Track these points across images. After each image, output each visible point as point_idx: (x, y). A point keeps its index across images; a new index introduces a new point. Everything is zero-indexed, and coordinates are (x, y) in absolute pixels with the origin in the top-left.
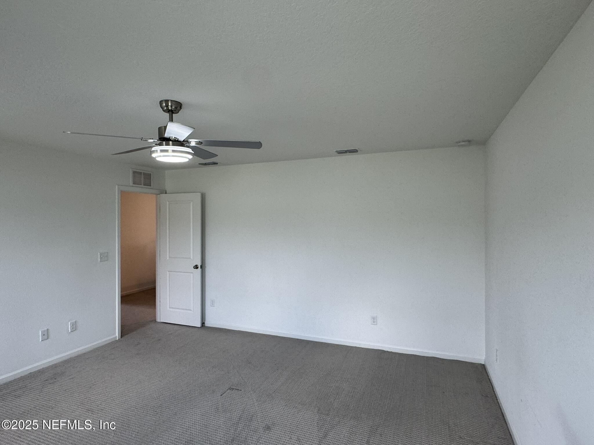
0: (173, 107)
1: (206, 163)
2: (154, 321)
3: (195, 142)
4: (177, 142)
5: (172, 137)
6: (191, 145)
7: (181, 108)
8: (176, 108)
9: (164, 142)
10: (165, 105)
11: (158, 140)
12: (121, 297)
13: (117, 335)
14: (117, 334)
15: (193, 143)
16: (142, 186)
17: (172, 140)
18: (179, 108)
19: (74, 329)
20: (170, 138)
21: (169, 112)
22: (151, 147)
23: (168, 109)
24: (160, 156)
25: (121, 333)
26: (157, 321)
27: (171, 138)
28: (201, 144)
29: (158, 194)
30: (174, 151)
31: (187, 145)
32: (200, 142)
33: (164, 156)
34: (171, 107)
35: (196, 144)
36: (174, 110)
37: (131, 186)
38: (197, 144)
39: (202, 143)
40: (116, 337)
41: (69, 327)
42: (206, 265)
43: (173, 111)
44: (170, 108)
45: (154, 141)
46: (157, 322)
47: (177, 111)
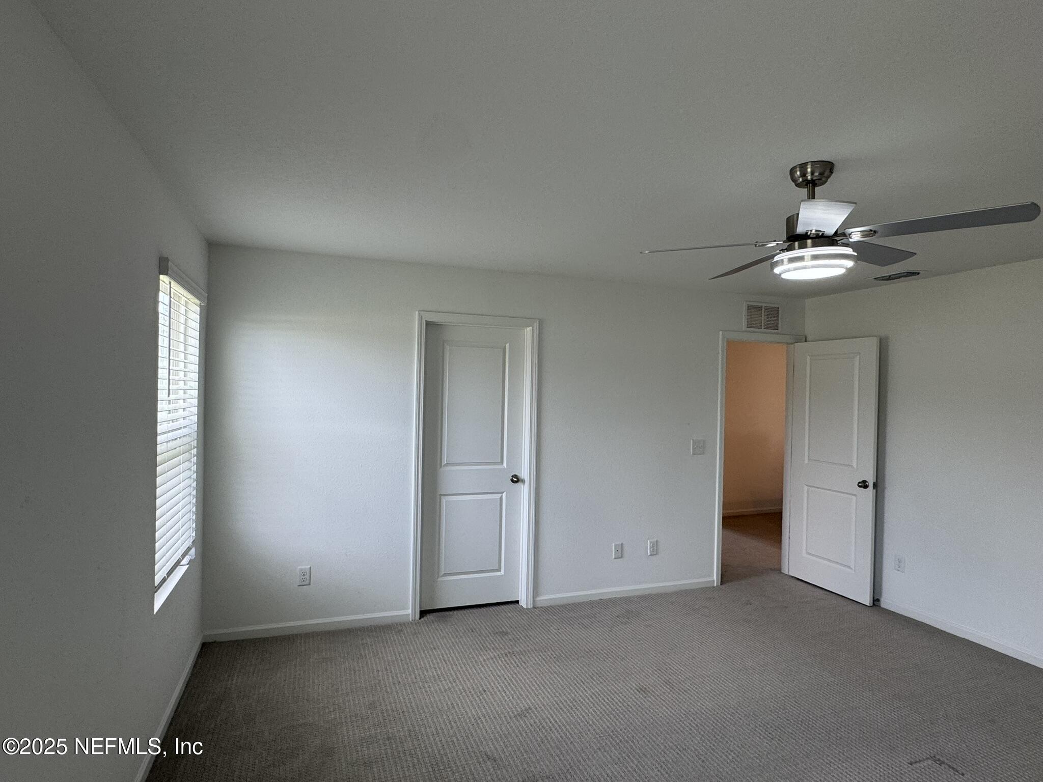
0: (816, 174)
1: (890, 276)
2: (777, 570)
3: (861, 231)
4: (823, 239)
5: (811, 231)
6: (851, 240)
7: (831, 172)
8: (821, 174)
9: (796, 244)
10: (800, 174)
11: (784, 242)
12: (723, 518)
13: (715, 579)
14: (715, 577)
15: (856, 235)
16: (763, 330)
17: (811, 236)
18: (827, 173)
19: (655, 553)
20: (807, 233)
21: (807, 185)
22: (773, 256)
23: (805, 181)
24: (789, 270)
25: (721, 577)
26: (782, 571)
27: (809, 234)
28: (874, 235)
29: (792, 344)
30: (815, 257)
31: (843, 241)
32: (871, 230)
33: (795, 269)
34: (812, 173)
35: (863, 236)
36: (817, 179)
37: (743, 332)
38: (867, 234)
39: (875, 232)
40: (714, 581)
41: (649, 547)
42: (887, 485)
43: (816, 182)
44: (809, 178)
45: (777, 244)
46: (783, 573)
47: (824, 179)
